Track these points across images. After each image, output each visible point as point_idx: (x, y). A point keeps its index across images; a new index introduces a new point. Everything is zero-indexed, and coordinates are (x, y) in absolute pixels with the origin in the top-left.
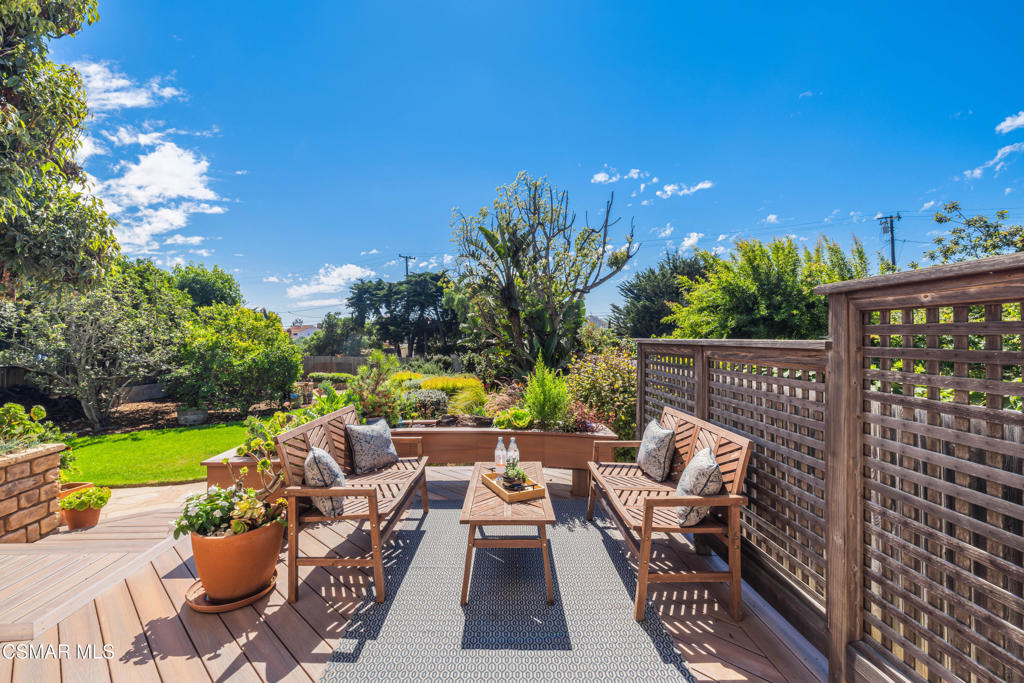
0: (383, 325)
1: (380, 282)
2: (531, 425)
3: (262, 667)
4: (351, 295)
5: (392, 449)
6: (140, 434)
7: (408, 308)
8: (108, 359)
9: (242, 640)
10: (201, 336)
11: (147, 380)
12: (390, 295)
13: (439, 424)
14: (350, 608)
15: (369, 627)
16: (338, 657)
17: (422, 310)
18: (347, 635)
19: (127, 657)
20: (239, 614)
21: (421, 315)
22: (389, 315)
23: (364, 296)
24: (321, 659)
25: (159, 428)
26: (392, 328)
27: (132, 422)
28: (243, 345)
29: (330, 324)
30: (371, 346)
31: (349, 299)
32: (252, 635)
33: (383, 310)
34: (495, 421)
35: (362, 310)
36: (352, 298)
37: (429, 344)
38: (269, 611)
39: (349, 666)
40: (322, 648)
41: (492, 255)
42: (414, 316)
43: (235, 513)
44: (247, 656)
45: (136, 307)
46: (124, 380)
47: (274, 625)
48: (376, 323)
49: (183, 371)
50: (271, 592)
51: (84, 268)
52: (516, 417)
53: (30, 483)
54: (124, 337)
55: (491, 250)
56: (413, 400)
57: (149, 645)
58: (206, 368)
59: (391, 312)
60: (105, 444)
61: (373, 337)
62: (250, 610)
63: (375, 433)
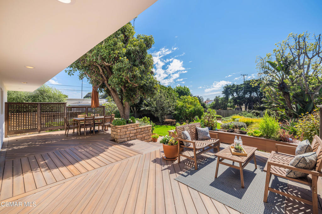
0: (235, 100)
1: (234, 85)
2: (261, 136)
3: (170, 171)
4: (224, 90)
5: (209, 135)
6: (168, 126)
7: (245, 93)
8: (163, 109)
9: (168, 166)
10: (180, 104)
11: (170, 114)
12: (237, 89)
13: (228, 131)
14: (189, 168)
15: (192, 173)
16: (182, 175)
17: (251, 93)
18: (186, 172)
19: (152, 161)
20: (169, 162)
21: (250, 96)
22: (237, 96)
23: (228, 90)
24: (180, 174)
25: (171, 125)
26: (238, 100)
27: (167, 123)
28: (189, 106)
29: (217, 100)
30: (231, 107)
31: (223, 91)
32: (170, 166)
33: (235, 94)
34: (247, 133)
35: (227, 95)
36: (224, 91)
37: (254, 106)
38: (174, 163)
39: (184, 177)
40: (181, 172)
41: (274, 71)
42: (247, 96)
43: (169, 141)
44: (168, 168)
45: (168, 97)
46: (166, 114)
47: (174, 166)
48: (232, 99)
49: (176, 112)
50: (176, 160)
51: (154, 91)
52: (255, 132)
53: (147, 131)
54: (165, 105)
55: (273, 69)
56: (232, 125)
57: (155, 161)
58: (181, 112)
59: (238, 95)
60: (162, 127)
61: (232, 104)
62: (171, 162)
63: (203, 130)
